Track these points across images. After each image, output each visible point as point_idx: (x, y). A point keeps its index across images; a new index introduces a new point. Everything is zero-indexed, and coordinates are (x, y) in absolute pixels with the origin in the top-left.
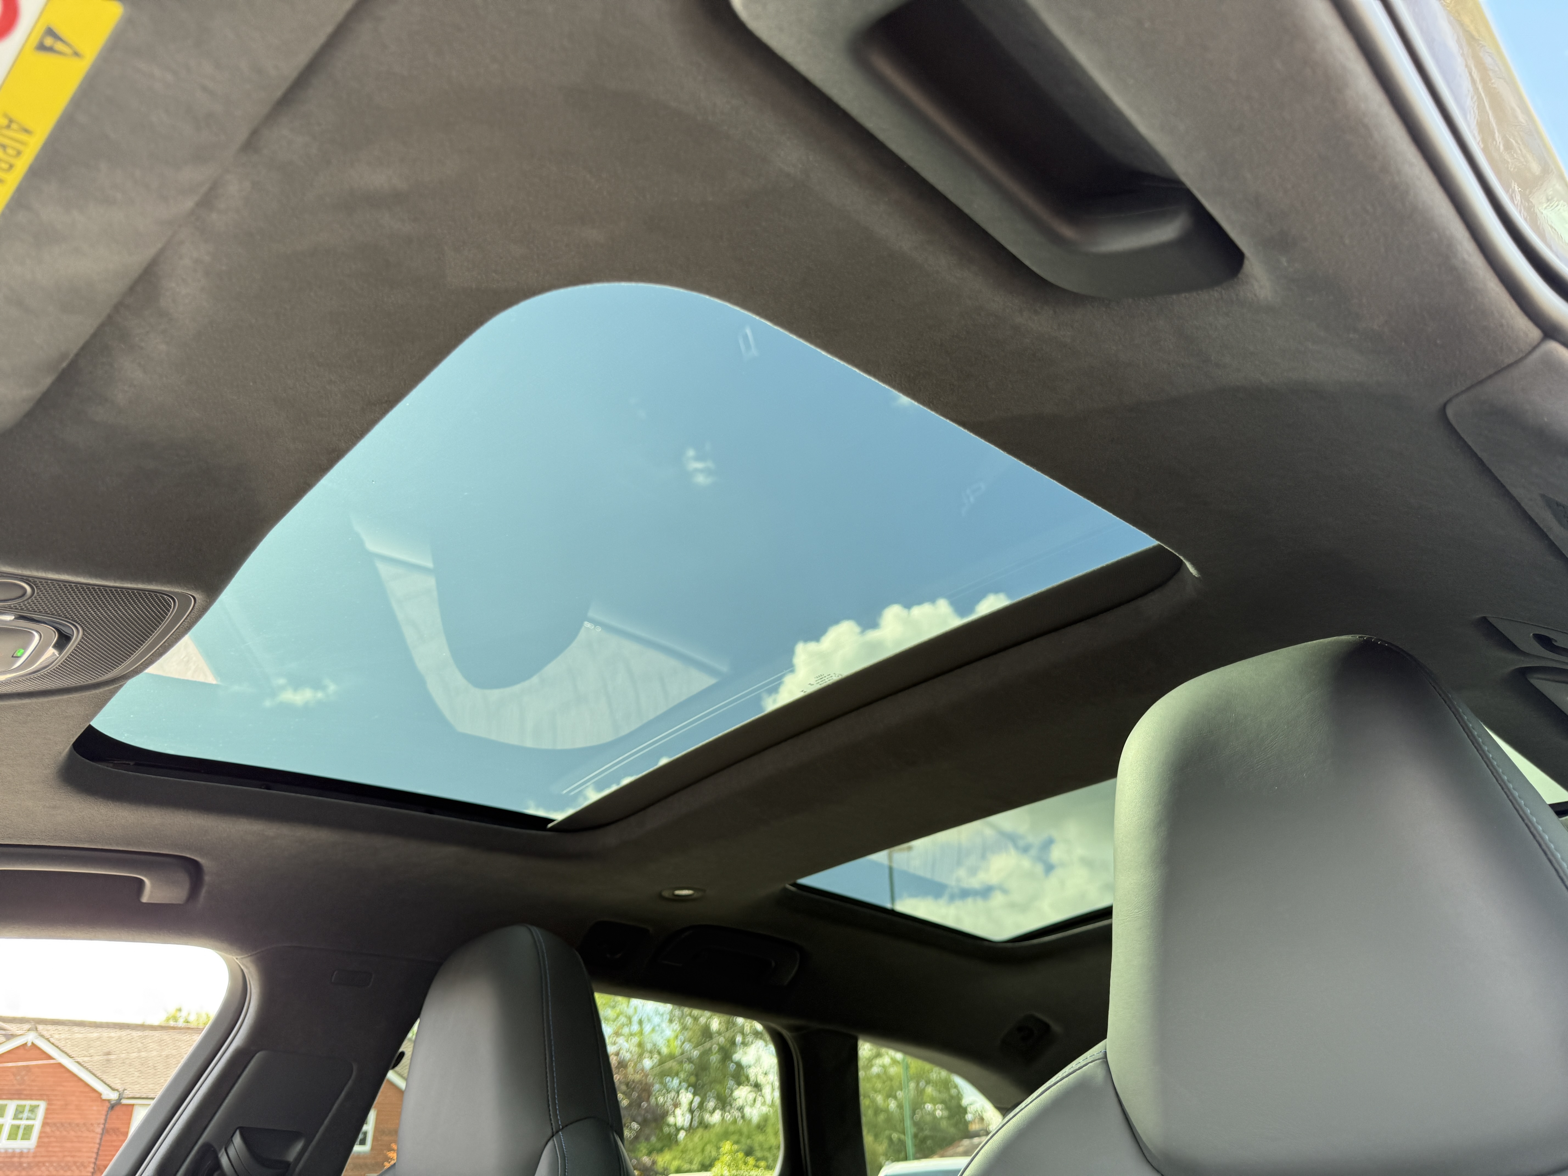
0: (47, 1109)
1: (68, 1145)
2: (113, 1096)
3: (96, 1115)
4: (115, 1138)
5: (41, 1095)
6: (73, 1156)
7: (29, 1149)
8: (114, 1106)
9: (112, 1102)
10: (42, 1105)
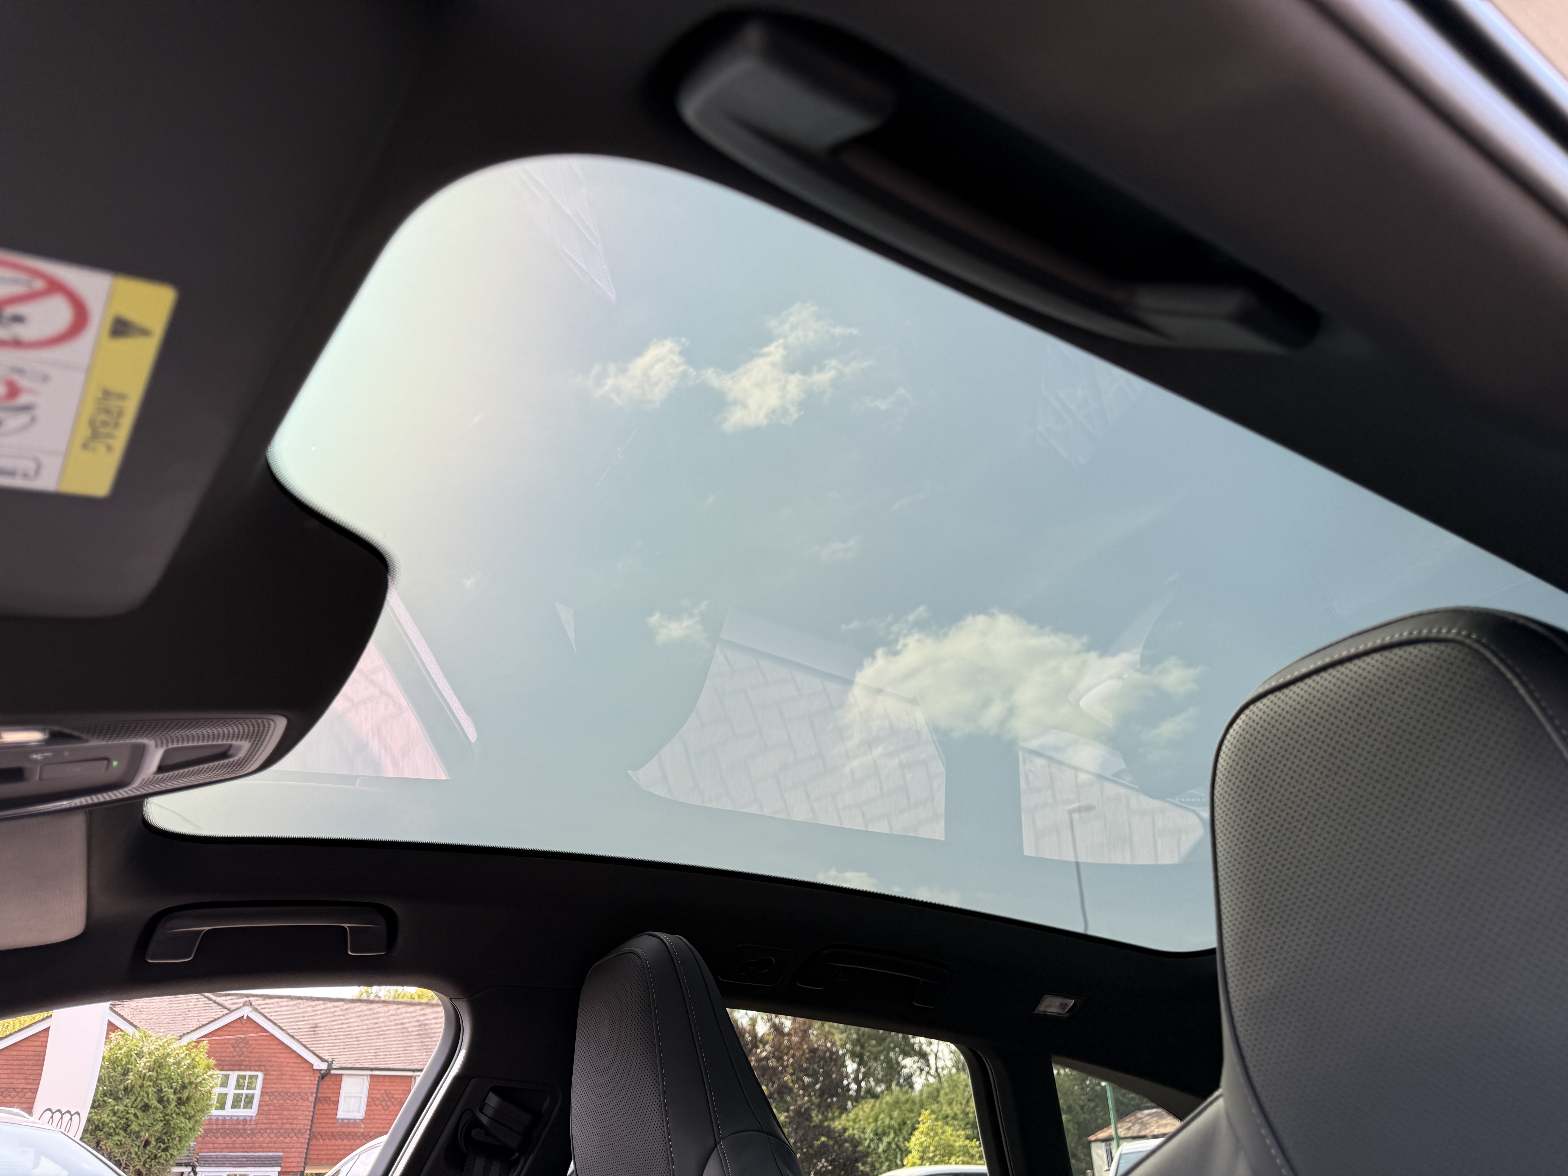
0: (264, 1079)
1: (286, 1113)
2: (324, 1066)
3: (309, 1083)
4: (326, 1106)
5: (260, 1066)
6: (291, 1124)
7: (251, 1116)
8: (324, 1076)
9: (322, 1072)
10: (261, 1075)
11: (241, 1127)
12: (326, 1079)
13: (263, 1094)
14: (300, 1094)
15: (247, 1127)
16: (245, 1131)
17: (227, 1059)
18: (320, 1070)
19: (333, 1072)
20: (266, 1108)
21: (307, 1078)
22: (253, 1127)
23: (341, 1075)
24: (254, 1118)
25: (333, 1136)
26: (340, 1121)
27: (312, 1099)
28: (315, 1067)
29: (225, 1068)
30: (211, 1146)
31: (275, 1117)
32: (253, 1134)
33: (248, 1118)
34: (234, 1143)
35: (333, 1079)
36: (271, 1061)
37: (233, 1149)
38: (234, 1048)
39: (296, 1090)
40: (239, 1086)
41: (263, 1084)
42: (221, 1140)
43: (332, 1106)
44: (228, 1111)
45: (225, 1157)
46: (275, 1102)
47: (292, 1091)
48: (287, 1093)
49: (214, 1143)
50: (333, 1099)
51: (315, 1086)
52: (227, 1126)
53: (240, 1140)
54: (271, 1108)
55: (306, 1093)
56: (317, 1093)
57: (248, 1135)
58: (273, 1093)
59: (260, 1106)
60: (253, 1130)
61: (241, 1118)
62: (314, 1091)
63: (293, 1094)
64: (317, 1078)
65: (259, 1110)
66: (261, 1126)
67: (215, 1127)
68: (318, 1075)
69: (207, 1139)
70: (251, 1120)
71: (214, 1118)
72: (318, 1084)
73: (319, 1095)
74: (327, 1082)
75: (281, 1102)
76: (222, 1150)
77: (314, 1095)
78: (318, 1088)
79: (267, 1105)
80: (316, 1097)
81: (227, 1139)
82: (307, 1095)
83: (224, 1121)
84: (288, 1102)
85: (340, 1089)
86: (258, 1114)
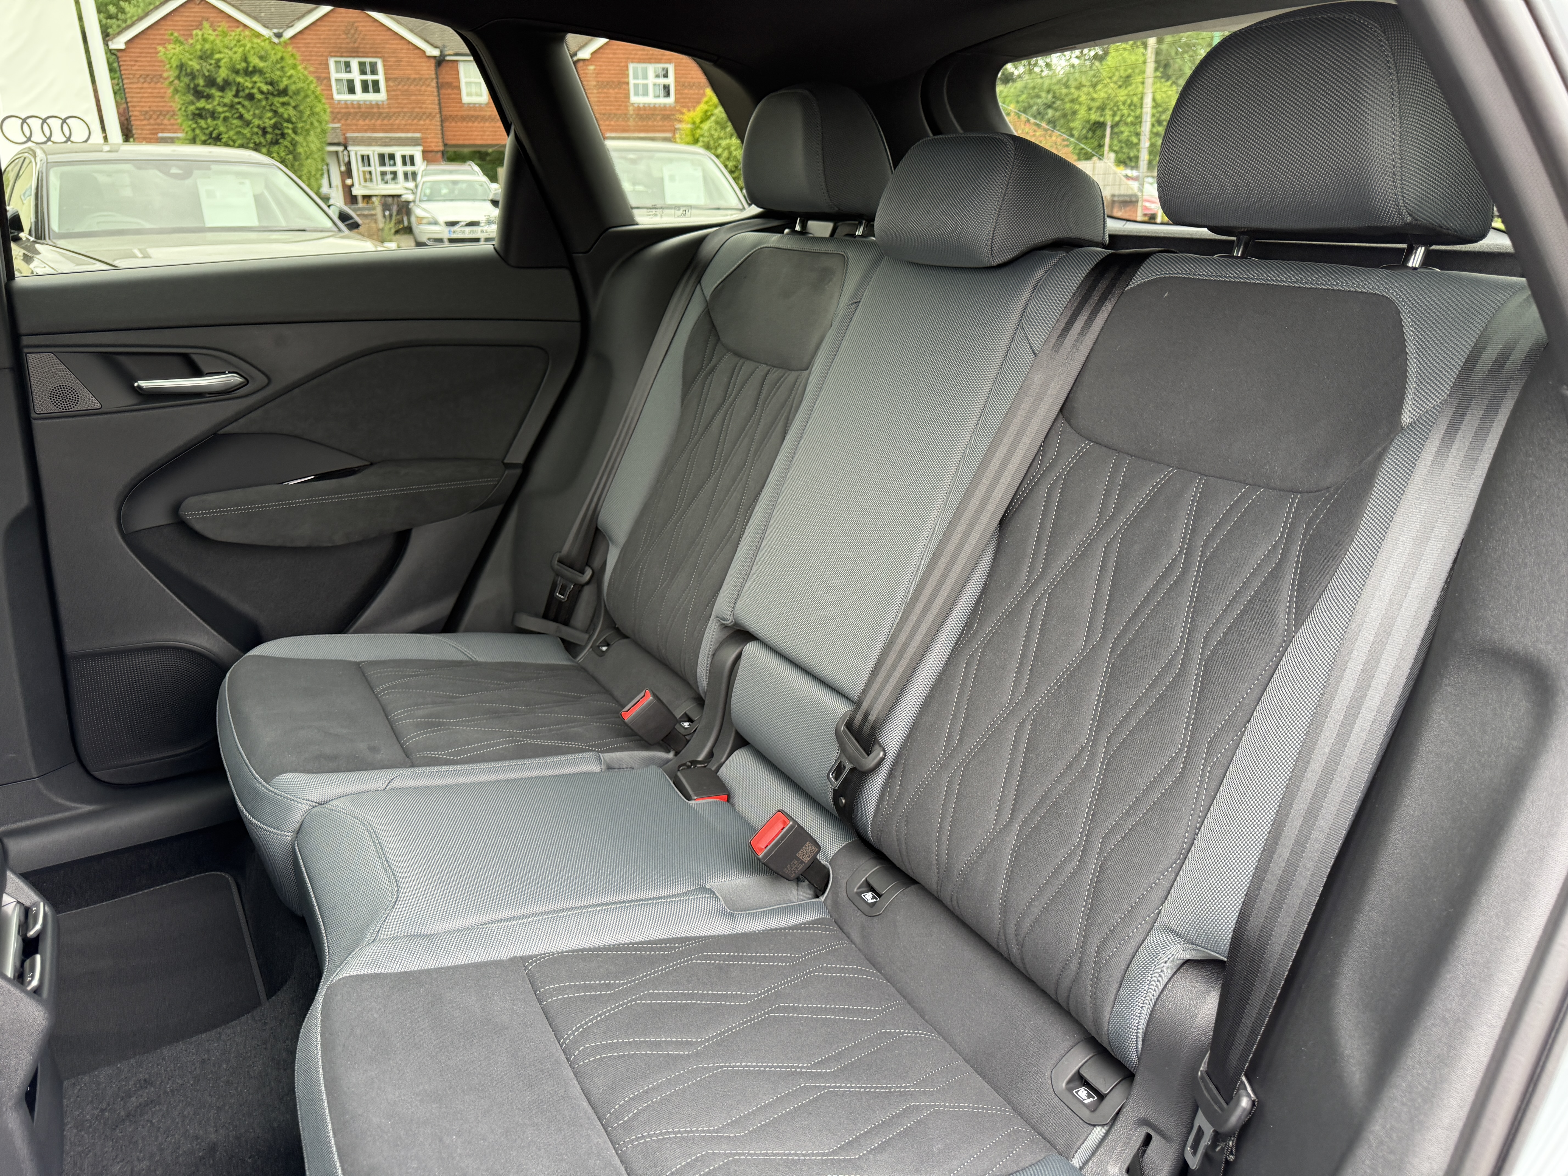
11: (375, 110)
12: (444, 64)
13: (387, 79)
14: (421, 79)
15: (381, 110)
16: (381, 114)
17: (343, 46)
18: (435, 57)
19: (448, 58)
20: (393, 93)
21: (424, 64)
22: (387, 110)
23: (457, 61)
24: (386, 103)
25: (463, 118)
26: (466, 106)
27: (434, 84)
28: (428, 54)
29: (345, 54)
30: (354, 127)
31: (405, 101)
32: (388, 116)
33: (380, 103)
34: (374, 125)
35: (450, 64)
36: (384, 48)
37: (374, 130)
38: (347, 34)
39: (417, 76)
40: (363, 72)
41: (385, 70)
42: (361, 122)
43: (455, 91)
44: (360, 96)
45: (370, 138)
46: (400, 87)
47: (413, 76)
48: (408, 79)
49: (356, 125)
50: (454, 84)
51: (433, 72)
52: (363, 110)
53: (379, 122)
54: (398, 93)
55: (427, 79)
56: (437, 78)
57: (385, 117)
58: (396, 79)
59: (387, 91)
60: (388, 113)
61: (374, 103)
62: (434, 76)
63: (415, 79)
64: (433, 65)
65: (388, 95)
66: (393, 110)
67: (352, 110)
68: (433, 61)
69: (349, 122)
70: (383, 104)
71: (349, 103)
72: (436, 70)
73: (440, 81)
74: (445, 68)
75: (406, 87)
76: (366, 131)
77: (435, 81)
78: (436, 74)
79: (394, 90)
80: (437, 83)
81: (367, 122)
82: (429, 81)
83: (359, 105)
84: (412, 87)
85: (458, 74)
86: (388, 99)
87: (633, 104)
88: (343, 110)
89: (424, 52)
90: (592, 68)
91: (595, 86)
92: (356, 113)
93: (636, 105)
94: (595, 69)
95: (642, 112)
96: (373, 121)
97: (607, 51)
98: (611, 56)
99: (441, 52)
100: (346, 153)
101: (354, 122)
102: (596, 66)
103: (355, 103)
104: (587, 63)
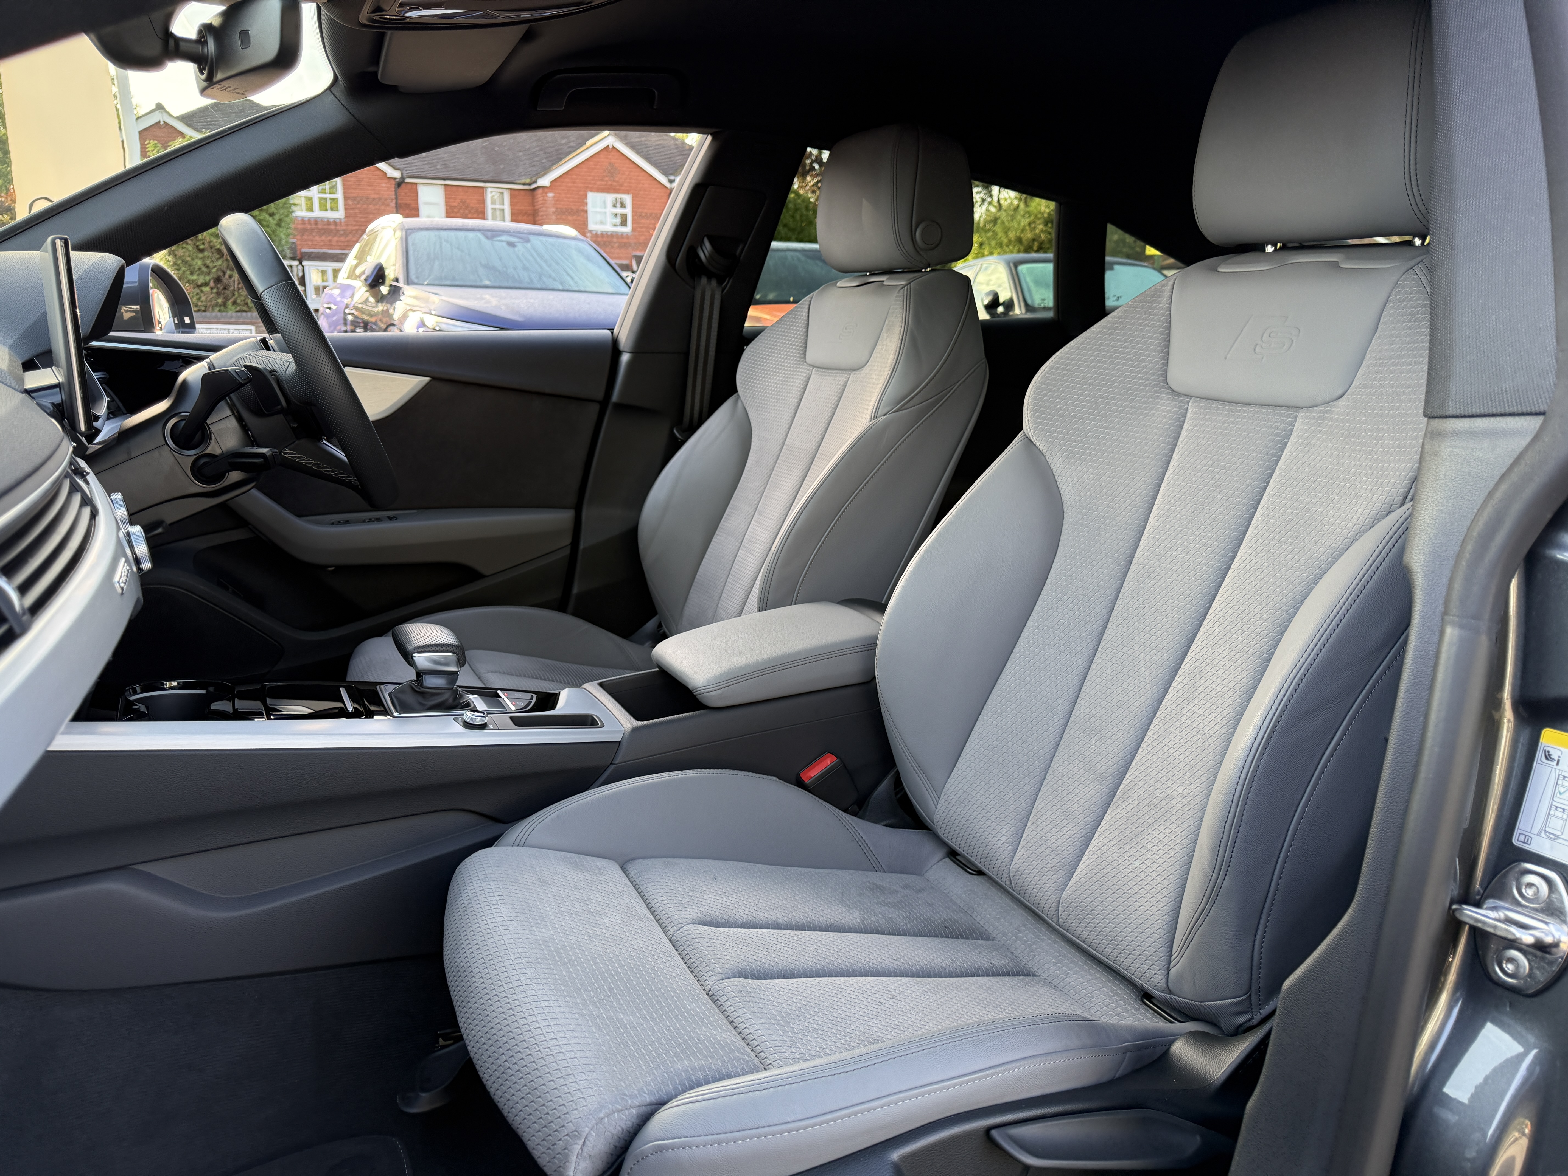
11: (333, 227)
12: (403, 186)
13: (346, 198)
14: (380, 199)
15: (338, 227)
16: (338, 231)
18: (395, 179)
19: (407, 180)
20: (352, 212)
21: (383, 185)
22: (344, 228)
23: (416, 184)
24: (343, 221)
27: (393, 205)
28: (388, 175)
30: (310, 243)
31: (363, 220)
32: (346, 233)
33: (338, 221)
34: (330, 241)
35: (409, 186)
37: (330, 246)
39: (376, 196)
41: (344, 189)
42: (317, 238)
43: (414, 212)
44: (317, 213)
45: (325, 253)
46: (359, 206)
47: (373, 196)
48: (368, 198)
49: (312, 241)
50: (413, 205)
51: (393, 193)
52: (320, 226)
53: (335, 239)
54: (357, 211)
55: (386, 199)
56: (396, 199)
57: (342, 235)
58: (354, 199)
59: (346, 209)
60: (344, 230)
61: (331, 220)
62: (394, 197)
63: (374, 199)
64: (393, 186)
65: (346, 213)
66: (350, 228)
67: (309, 227)
68: (393, 182)
69: (305, 237)
70: (341, 222)
71: (306, 219)
72: (395, 191)
73: (399, 202)
74: (403, 189)
75: (365, 206)
76: (321, 247)
77: (394, 201)
78: (396, 194)
79: (353, 209)
80: (396, 203)
81: (323, 238)
82: (389, 201)
83: (316, 221)
84: (371, 206)
85: (417, 196)
86: (346, 217)
87: (591, 231)
88: (300, 227)
89: (385, 174)
90: (551, 195)
91: (554, 213)
92: (312, 230)
93: (594, 233)
94: (554, 197)
95: (599, 239)
96: (329, 238)
97: (567, 180)
98: (570, 185)
99: (402, 174)
100: (300, 267)
101: (310, 237)
102: (555, 193)
103: (312, 220)
104: (546, 190)
